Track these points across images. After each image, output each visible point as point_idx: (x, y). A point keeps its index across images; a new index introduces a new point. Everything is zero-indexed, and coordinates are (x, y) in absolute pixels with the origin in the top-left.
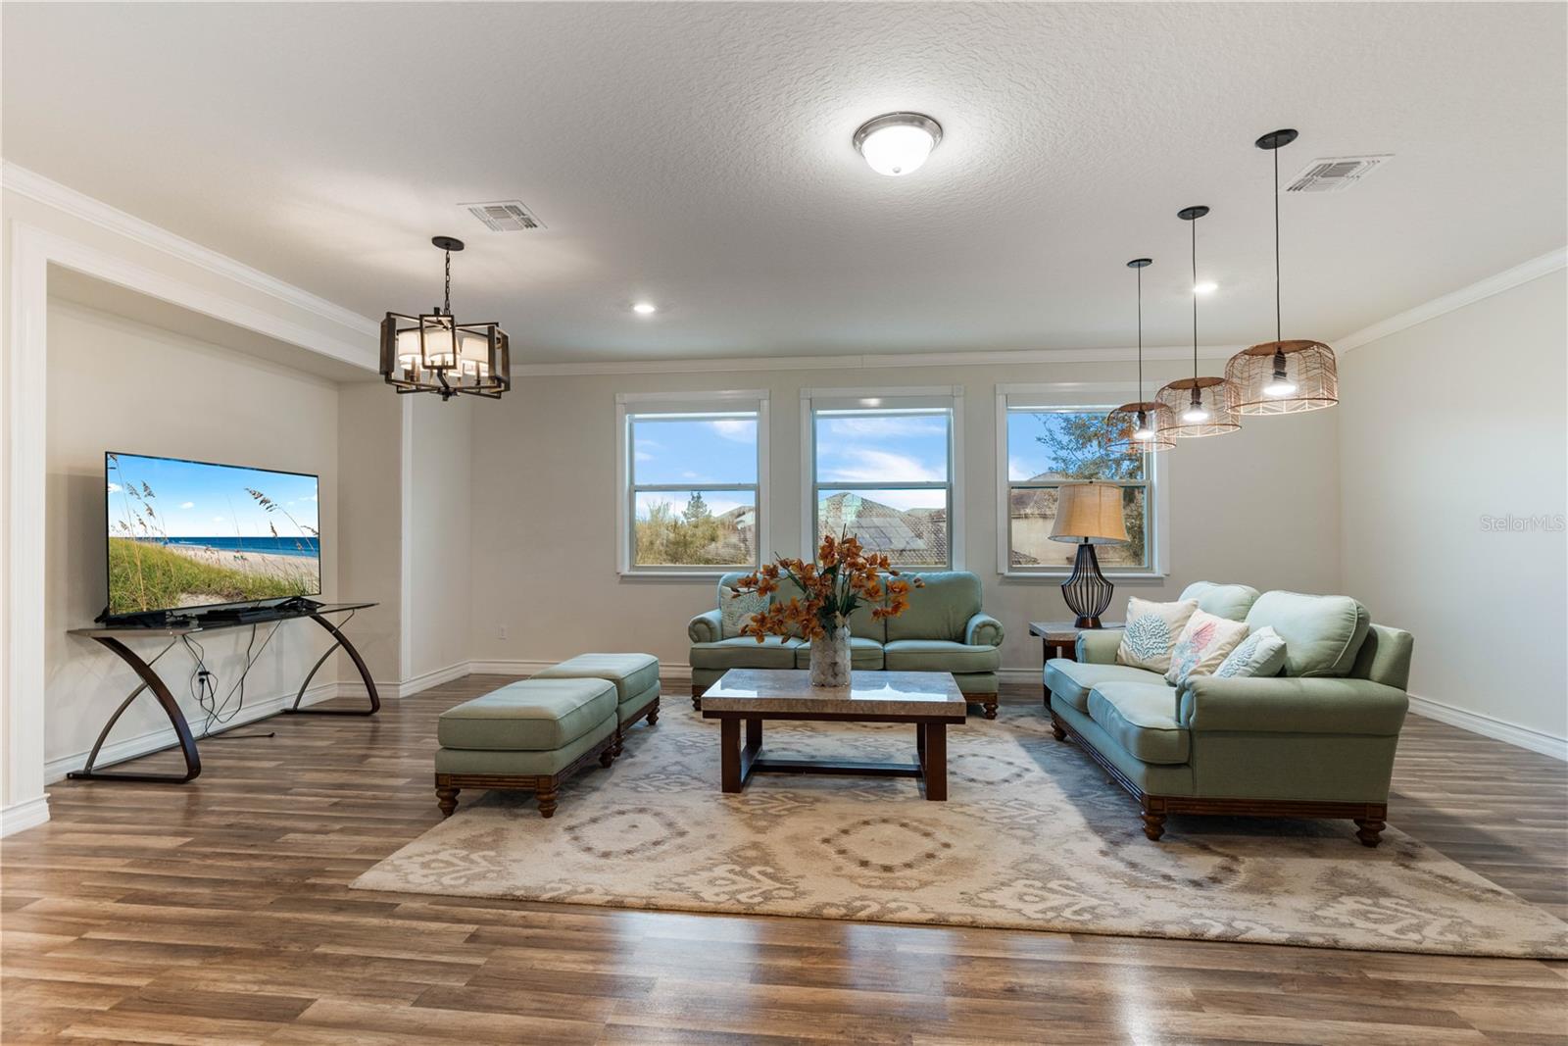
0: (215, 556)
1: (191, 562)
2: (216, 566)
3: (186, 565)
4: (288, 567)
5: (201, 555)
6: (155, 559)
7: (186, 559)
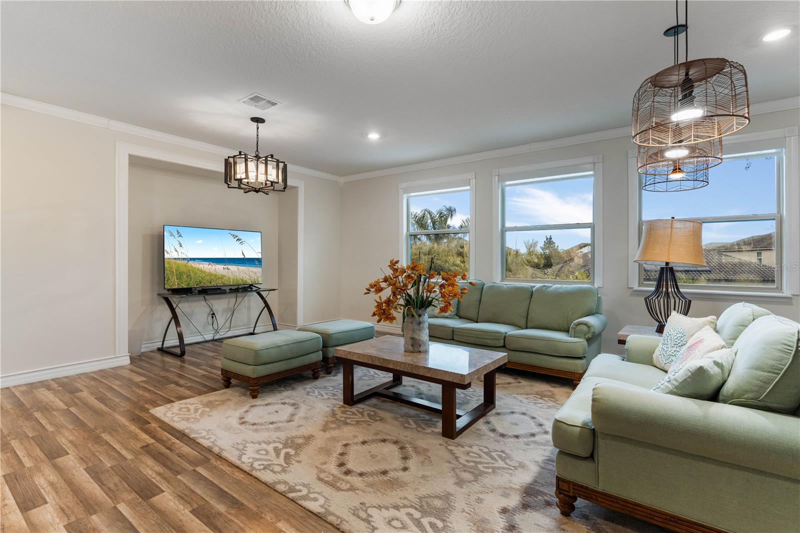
0: (214, 267)
1: (201, 271)
2: (214, 273)
3: (200, 272)
4: (251, 273)
5: (206, 267)
6: (184, 269)
7: (198, 269)
